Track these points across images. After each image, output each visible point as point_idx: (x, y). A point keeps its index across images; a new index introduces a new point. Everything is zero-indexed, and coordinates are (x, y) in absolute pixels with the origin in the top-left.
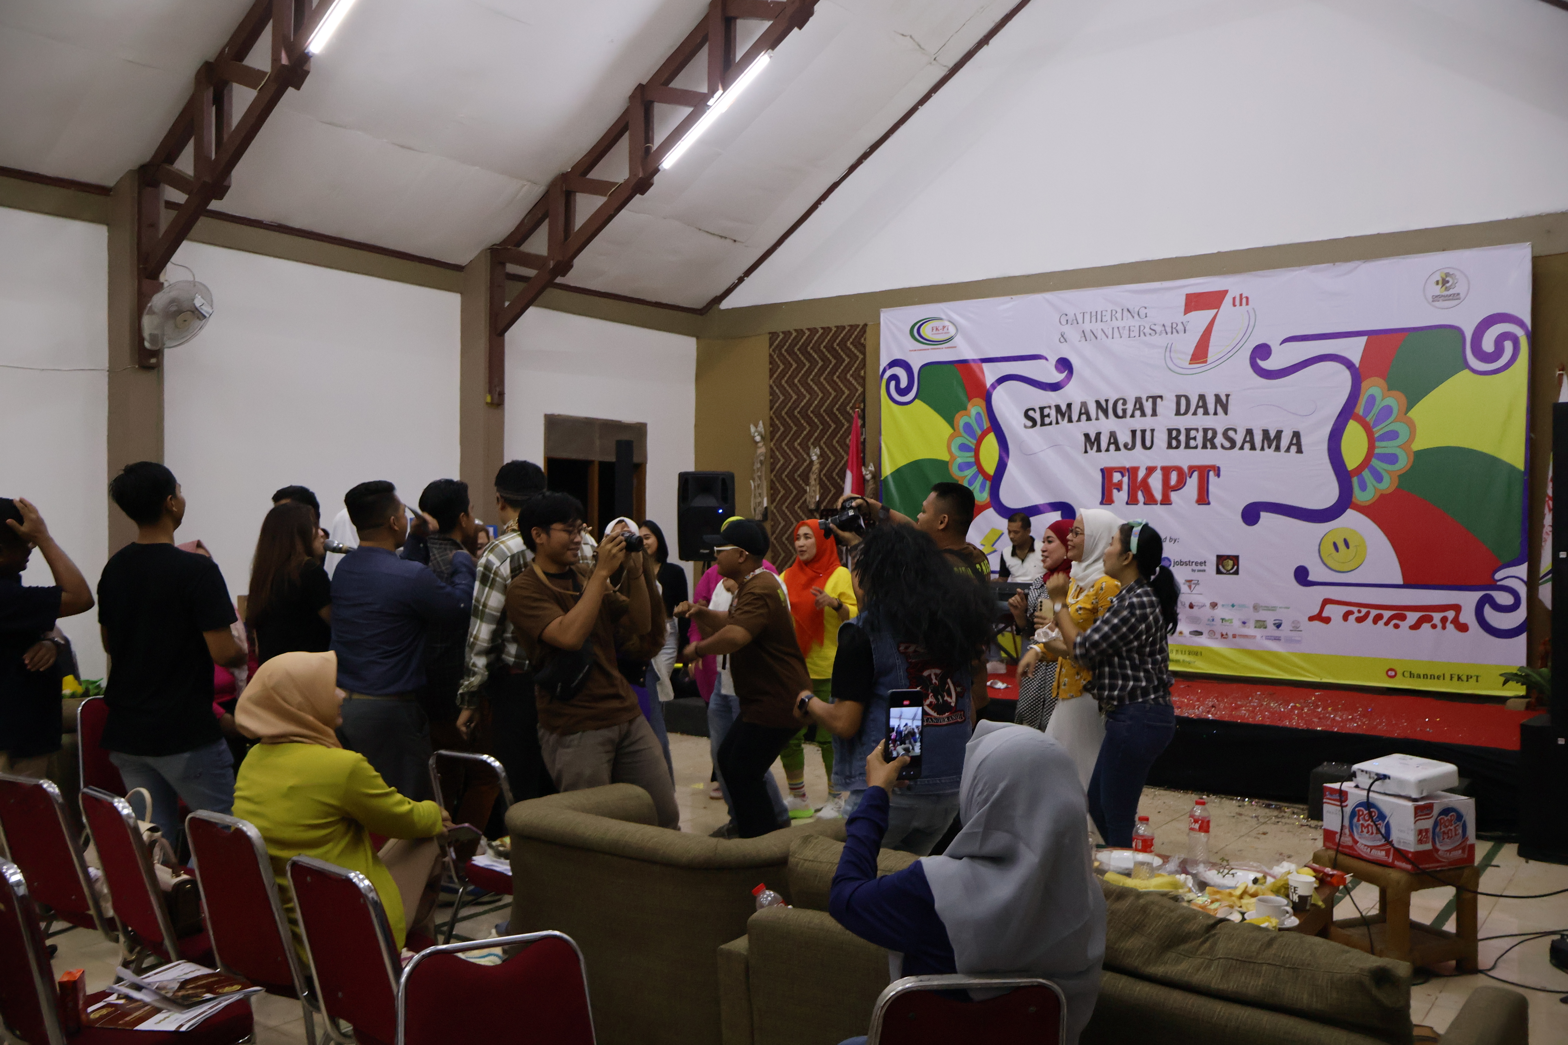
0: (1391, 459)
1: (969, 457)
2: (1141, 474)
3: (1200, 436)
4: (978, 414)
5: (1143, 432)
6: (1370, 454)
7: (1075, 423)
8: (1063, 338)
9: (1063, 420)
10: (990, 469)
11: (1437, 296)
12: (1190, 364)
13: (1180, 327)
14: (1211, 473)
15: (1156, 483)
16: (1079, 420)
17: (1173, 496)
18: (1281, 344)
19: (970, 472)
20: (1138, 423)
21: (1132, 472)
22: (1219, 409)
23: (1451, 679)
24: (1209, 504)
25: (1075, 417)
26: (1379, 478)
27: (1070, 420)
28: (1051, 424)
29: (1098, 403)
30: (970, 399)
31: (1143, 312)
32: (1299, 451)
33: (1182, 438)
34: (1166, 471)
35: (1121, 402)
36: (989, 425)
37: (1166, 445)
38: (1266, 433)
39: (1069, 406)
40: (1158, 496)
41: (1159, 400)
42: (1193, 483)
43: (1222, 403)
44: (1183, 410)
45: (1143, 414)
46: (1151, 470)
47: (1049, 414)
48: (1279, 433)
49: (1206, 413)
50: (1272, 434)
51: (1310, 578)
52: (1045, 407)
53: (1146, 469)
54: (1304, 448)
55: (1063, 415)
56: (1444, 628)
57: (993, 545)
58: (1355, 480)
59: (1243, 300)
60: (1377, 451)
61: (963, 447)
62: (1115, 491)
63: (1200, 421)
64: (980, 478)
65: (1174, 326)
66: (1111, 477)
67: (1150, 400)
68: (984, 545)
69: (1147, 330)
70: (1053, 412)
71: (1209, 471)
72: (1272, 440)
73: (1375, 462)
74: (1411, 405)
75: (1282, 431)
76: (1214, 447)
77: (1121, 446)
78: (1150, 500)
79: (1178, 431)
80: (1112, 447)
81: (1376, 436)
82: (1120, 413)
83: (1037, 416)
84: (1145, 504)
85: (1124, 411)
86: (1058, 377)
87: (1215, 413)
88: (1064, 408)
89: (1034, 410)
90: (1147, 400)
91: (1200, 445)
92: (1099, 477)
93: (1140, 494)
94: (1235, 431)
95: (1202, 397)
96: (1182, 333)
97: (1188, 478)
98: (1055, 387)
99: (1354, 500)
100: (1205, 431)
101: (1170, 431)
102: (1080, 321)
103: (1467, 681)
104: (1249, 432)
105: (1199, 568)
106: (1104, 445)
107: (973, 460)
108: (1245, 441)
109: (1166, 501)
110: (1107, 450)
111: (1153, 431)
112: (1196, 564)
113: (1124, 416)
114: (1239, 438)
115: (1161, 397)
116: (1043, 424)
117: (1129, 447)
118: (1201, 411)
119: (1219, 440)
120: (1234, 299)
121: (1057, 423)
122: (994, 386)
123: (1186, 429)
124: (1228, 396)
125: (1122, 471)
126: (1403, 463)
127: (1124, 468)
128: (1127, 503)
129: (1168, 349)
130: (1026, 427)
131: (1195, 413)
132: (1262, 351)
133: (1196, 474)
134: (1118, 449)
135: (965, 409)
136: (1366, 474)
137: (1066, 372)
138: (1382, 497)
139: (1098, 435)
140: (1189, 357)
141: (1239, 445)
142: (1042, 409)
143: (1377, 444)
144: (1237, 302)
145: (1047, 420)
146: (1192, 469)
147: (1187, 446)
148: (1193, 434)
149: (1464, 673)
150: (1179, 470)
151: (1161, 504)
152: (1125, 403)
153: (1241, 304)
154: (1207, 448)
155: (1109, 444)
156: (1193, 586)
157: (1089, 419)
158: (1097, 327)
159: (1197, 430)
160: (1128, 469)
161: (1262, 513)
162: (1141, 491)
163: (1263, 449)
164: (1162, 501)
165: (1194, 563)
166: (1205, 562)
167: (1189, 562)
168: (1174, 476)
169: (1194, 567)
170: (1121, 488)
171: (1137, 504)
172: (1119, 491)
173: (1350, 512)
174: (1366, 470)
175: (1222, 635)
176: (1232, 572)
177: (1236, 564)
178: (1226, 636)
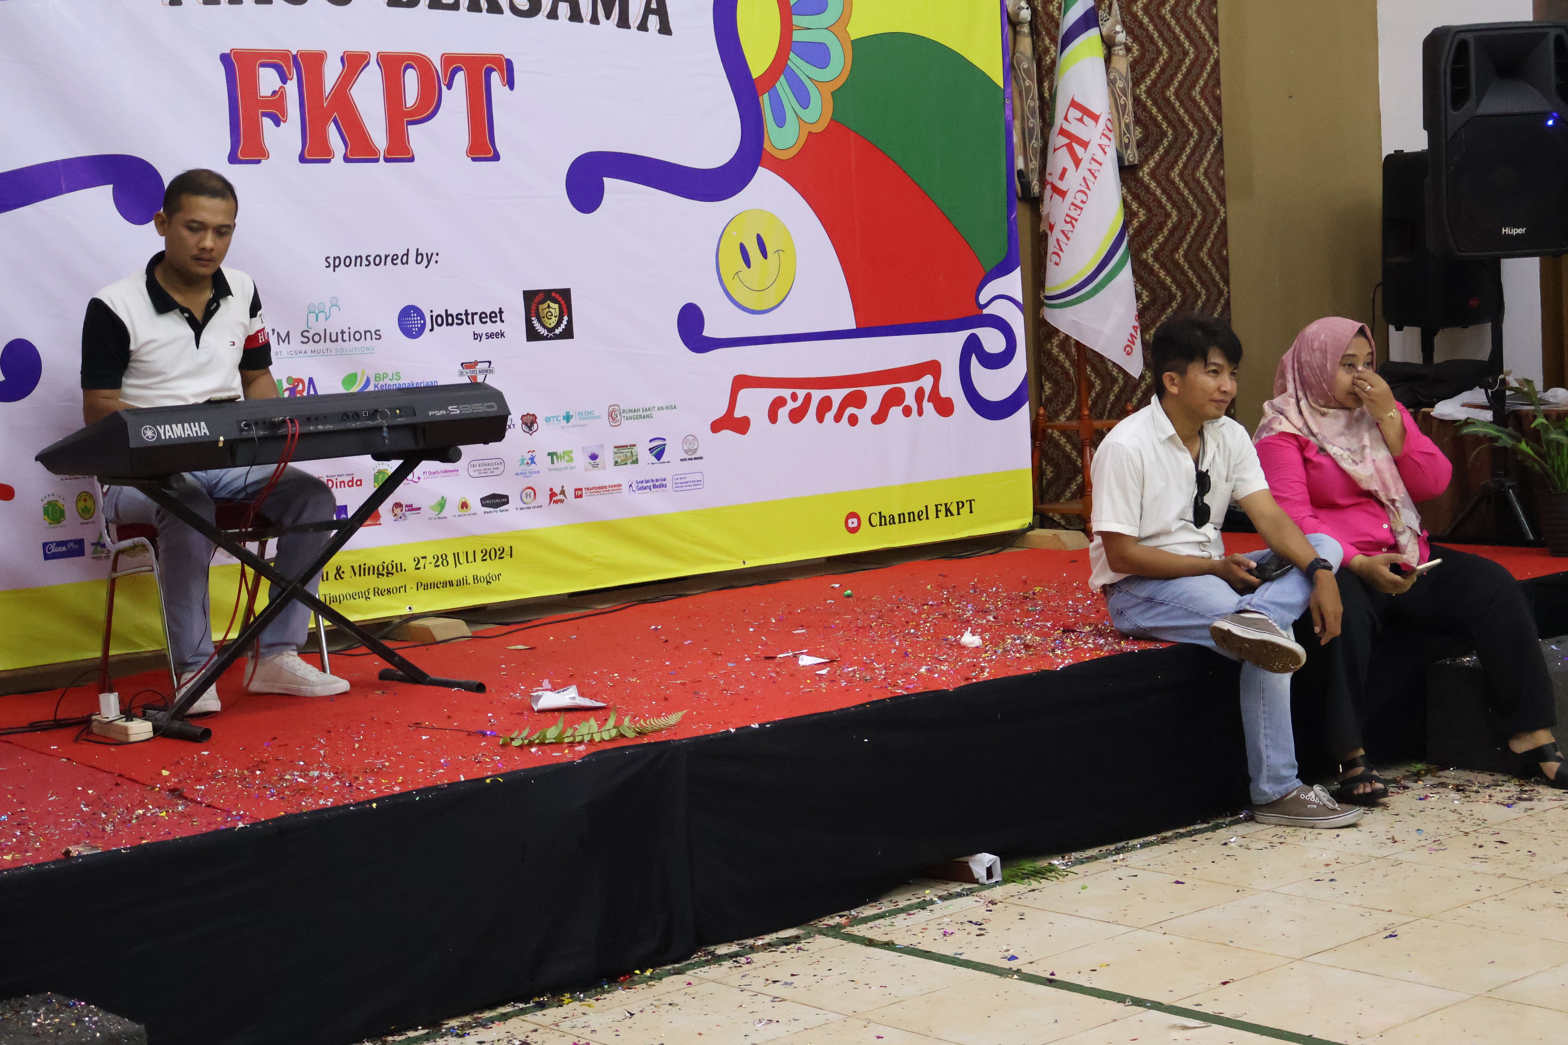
0: (818, 55)
2: (332, 72)
6: (786, 43)
14: (495, 77)
15: (369, 98)
17: (416, 134)
21: (309, 65)
23: (937, 517)
24: (496, 157)
26: (803, 99)
32: (665, 29)
34: (392, 67)
40: (379, 138)
42: (455, 100)
46: (354, 63)
51: (707, 332)
53: (342, 59)
54: (672, 23)
56: (920, 413)
58: (765, 100)
60: (797, 36)
62: (267, 122)
66: (253, 83)
71: (489, 71)
73: (794, 61)
76: (495, 7)
78: (359, 147)
84: (347, 159)
91: (465, 2)
92: (217, 79)
93: (332, 131)
97: (444, 88)
99: (766, 146)
103: (959, 514)
105: (490, 328)
109: (399, 150)
112: (483, 317)
125: (280, 62)
126: (838, 64)
127: (284, 55)
128: (302, 159)
133: (460, 78)
136: (782, 85)
138: (812, 137)
141: (546, 5)
143: (797, 20)
146: (452, 63)
147: (436, 3)
149: (951, 499)
150: (420, 63)
151: (387, 160)
154: (480, 10)
156: (480, 378)
160: (295, 57)
161: (607, 181)
162: (336, 122)
163: (595, 20)
164: (389, 150)
165: (476, 318)
166: (501, 312)
167: (467, 314)
168: (411, 80)
169: (478, 327)
170: (283, 111)
171: (328, 161)
172: (277, 124)
173: (763, 175)
174: (782, 78)
175: (553, 494)
176: (557, 332)
177: (565, 310)
178: (561, 497)
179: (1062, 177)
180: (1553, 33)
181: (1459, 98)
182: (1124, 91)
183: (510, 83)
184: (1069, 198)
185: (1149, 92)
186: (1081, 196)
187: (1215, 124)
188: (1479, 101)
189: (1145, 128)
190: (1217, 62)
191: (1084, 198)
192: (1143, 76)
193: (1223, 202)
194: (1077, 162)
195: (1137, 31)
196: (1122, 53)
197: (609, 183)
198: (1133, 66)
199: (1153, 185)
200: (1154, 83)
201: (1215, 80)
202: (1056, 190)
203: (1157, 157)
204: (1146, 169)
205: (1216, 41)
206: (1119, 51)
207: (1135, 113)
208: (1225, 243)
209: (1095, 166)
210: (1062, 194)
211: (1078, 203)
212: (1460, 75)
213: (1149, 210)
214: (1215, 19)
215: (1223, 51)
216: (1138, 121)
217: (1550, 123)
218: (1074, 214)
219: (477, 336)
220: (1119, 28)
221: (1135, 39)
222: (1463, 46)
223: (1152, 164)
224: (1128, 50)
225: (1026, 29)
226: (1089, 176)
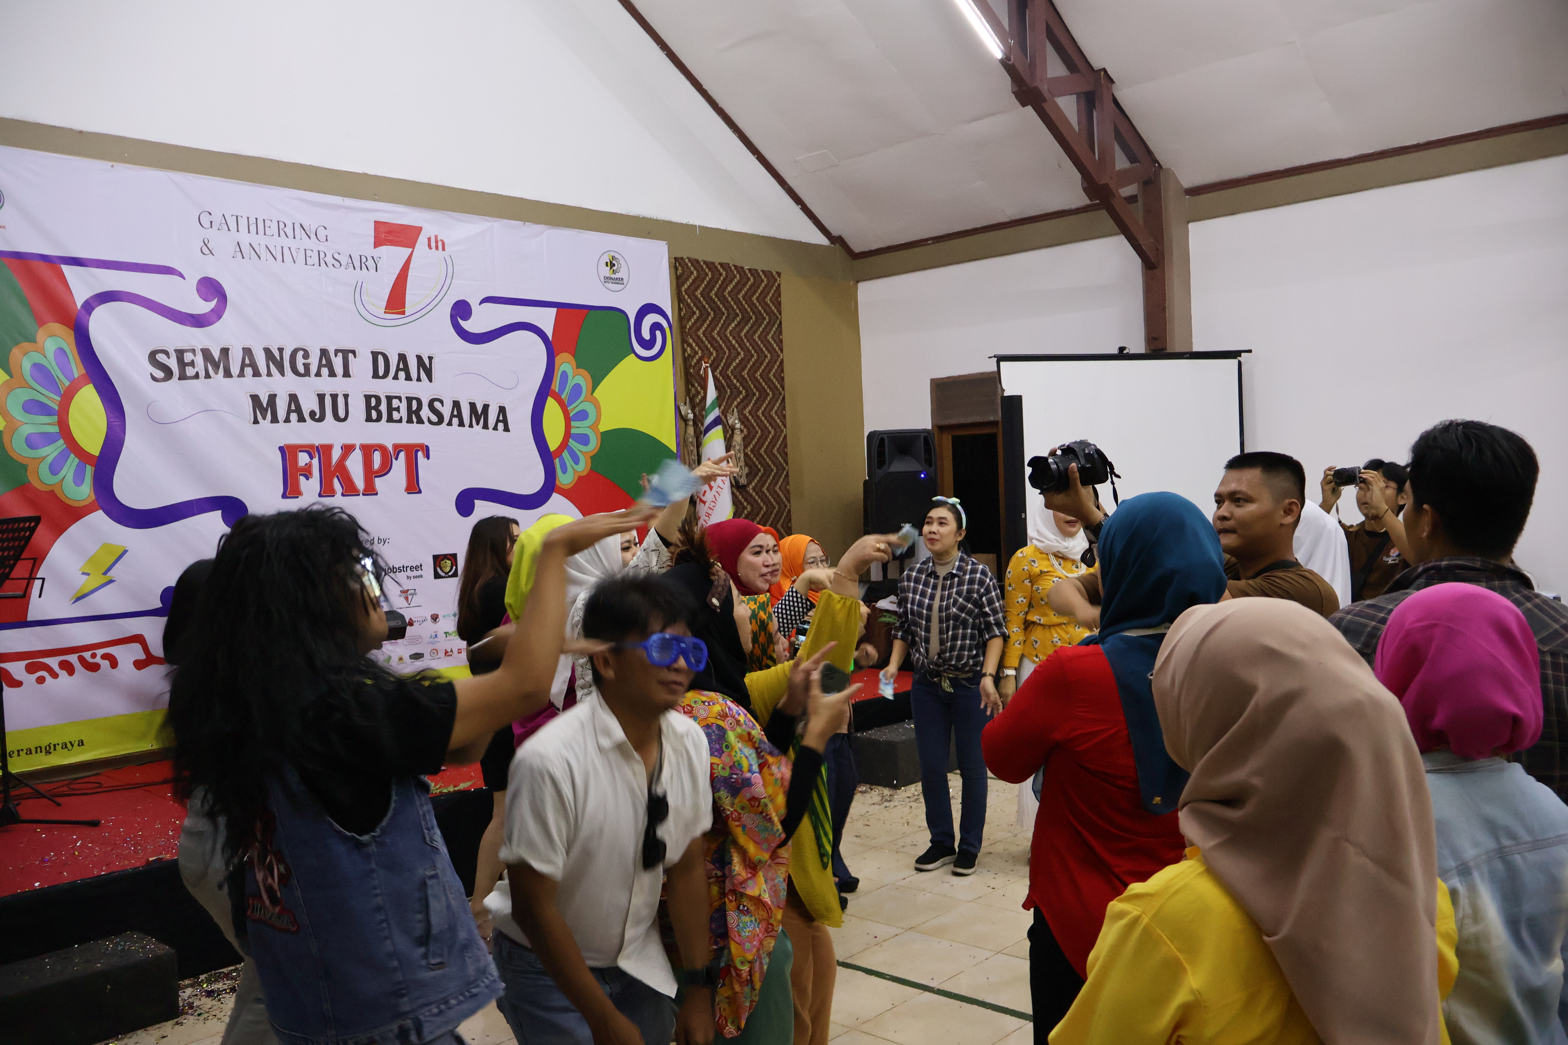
0: (584, 440)
1: (48, 425)
2: (336, 454)
3: (403, 406)
4: (61, 351)
5: (334, 397)
6: (568, 435)
7: (235, 379)
8: (206, 248)
9: (217, 373)
10: (93, 445)
11: (607, 278)
12: (385, 312)
13: (370, 263)
14: (420, 454)
15: (355, 466)
16: (241, 374)
17: (379, 482)
18: (480, 304)
19: (51, 451)
20: (327, 385)
21: (325, 451)
22: (423, 375)
24: (420, 492)
25: (235, 369)
26: (576, 461)
27: (228, 374)
28: (197, 376)
29: (268, 351)
30: (41, 323)
31: (322, 233)
32: (506, 429)
33: (383, 408)
34: (368, 450)
35: (301, 353)
36: (84, 372)
37: (364, 416)
38: (473, 406)
39: (225, 351)
40: (360, 484)
41: (351, 355)
42: (399, 465)
43: (426, 368)
44: (381, 372)
45: (332, 374)
46: (348, 449)
47: (193, 361)
48: (486, 407)
49: (408, 378)
50: (480, 409)
52: (187, 351)
53: (342, 448)
54: (510, 427)
55: (216, 366)
57: (105, 573)
58: (557, 462)
59: (437, 244)
60: (573, 431)
61: (34, 407)
62: (302, 479)
63: (401, 388)
64: (73, 461)
65: (364, 260)
66: (295, 459)
67: (340, 355)
68: (88, 574)
69: (329, 259)
70: (199, 360)
71: (417, 451)
72: (479, 415)
73: (572, 443)
74: (595, 384)
75: (488, 406)
76: (420, 421)
77: (306, 416)
78: (350, 490)
79: (378, 399)
80: (294, 417)
81: (571, 415)
82: (301, 369)
83: (173, 363)
84: (343, 495)
85: (307, 366)
86: (204, 307)
87: (419, 379)
88: (216, 355)
89: (166, 353)
90: (336, 355)
91: (405, 419)
92: (277, 459)
93: (336, 481)
94: (442, 402)
95: (402, 357)
96: (373, 271)
97: (394, 460)
98: (198, 321)
99: (557, 483)
100: (409, 400)
101: (368, 398)
102: (233, 226)
104: (456, 404)
105: (415, 573)
106: (281, 413)
107: (55, 429)
108: (452, 416)
109: (370, 490)
110: (287, 420)
111: (346, 396)
112: (412, 568)
113: (307, 373)
114: (446, 411)
115: (354, 352)
116: (183, 377)
117: (317, 417)
118: (402, 375)
119: (425, 413)
120: (429, 239)
121: (207, 376)
122: (89, 307)
123: (387, 397)
124: (430, 358)
125: (310, 450)
126: (594, 444)
127: (312, 446)
128: (320, 495)
129: (358, 290)
130: (154, 379)
131: (396, 377)
132: (461, 310)
133: (402, 455)
134: (302, 419)
135: (32, 340)
136: (566, 454)
137: (216, 300)
138: (580, 478)
139: (272, 398)
140: (385, 304)
141: (446, 419)
142: (180, 353)
143: (573, 423)
144: (433, 244)
145: (190, 371)
146: (398, 448)
147: (390, 419)
148: (395, 403)
150: (382, 448)
151: (363, 495)
152: (306, 356)
153: (437, 248)
154: (413, 423)
155: (289, 411)
156: (410, 598)
157: (256, 374)
158: (260, 241)
159: (400, 398)
160: (317, 447)
161: (476, 502)
162: (337, 477)
163: (471, 426)
164: (365, 490)
165: (408, 569)
166: (421, 566)
167: (403, 567)
168: (377, 457)
169: (409, 573)
170: (311, 474)
171: (334, 496)
172: (307, 479)
173: (555, 497)
174: (566, 451)
175: (446, 652)
176: (450, 574)
177: (454, 564)
178: (451, 653)
179: (704, 495)
180: (923, 435)
181: (881, 463)
182: (739, 451)
183: (428, 457)
184: (707, 504)
185: (752, 451)
186: (713, 504)
187: (785, 465)
188: (889, 466)
189: (750, 468)
190: (785, 436)
191: (714, 504)
192: (749, 444)
193: (789, 501)
194: (711, 488)
195: (746, 423)
196: (738, 433)
197: (478, 503)
198: (744, 439)
199: (754, 494)
200: (754, 446)
201: (785, 445)
202: (701, 501)
203: (756, 481)
204: (751, 487)
205: (785, 427)
206: (737, 432)
207: (745, 461)
208: (790, 520)
209: (719, 490)
210: (704, 503)
211: (711, 507)
212: (881, 453)
213: (752, 506)
214: (784, 416)
215: (788, 431)
216: (746, 464)
217: (922, 476)
218: (710, 512)
219: (409, 578)
220: (737, 421)
221: (745, 426)
222: (882, 440)
223: (753, 484)
224: (742, 431)
225: (691, 423)
226: (717, 495)
